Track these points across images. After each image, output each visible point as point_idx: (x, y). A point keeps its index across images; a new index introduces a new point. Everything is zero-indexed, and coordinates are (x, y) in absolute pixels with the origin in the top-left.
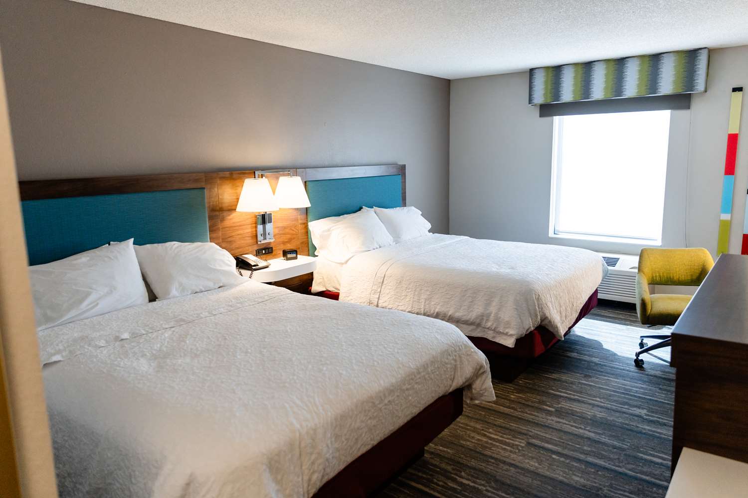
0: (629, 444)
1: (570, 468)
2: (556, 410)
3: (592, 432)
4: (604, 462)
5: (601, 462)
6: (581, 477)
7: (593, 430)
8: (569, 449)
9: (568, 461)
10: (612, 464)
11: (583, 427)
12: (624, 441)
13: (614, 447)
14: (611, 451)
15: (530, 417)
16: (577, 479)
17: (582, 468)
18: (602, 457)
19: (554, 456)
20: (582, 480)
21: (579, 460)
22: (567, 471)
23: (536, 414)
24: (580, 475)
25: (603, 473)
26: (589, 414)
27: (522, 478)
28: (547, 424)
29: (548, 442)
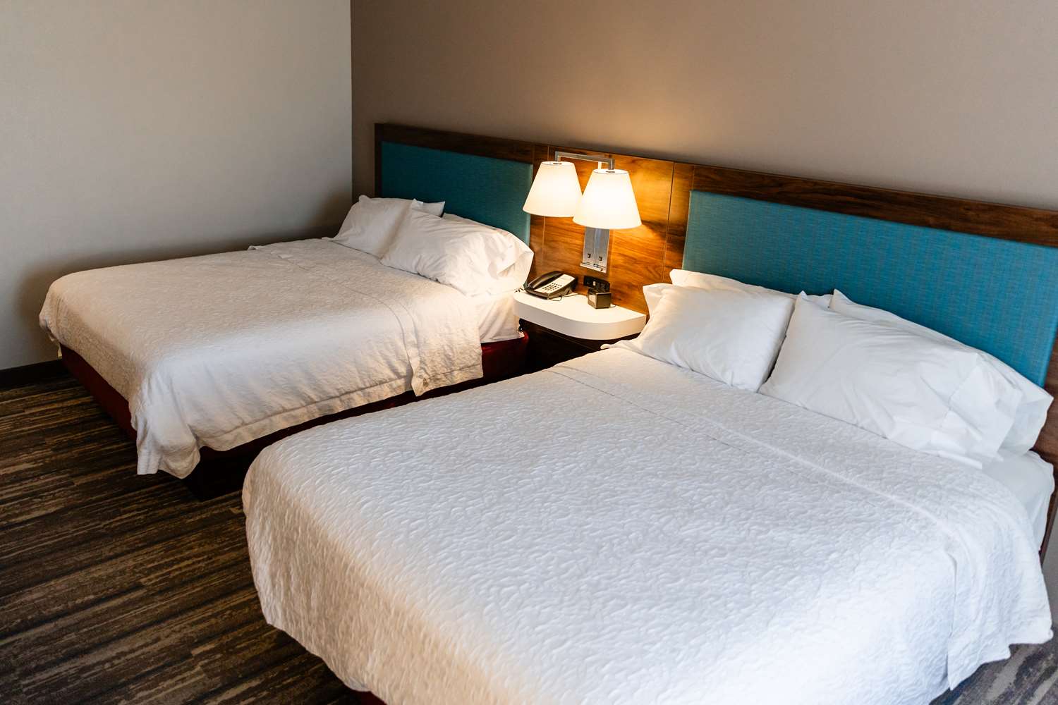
0: (25, 690)
1: (57, 600)
2: (189, 656)
3: (94, 665)
4: (28, 638)
5: (32, 633)
6: (33, 601)
7: (97, 669)
8: (88, 619)
9: (70, 604)
10: (16, 644)
11: (116, 662)
12: (36, 689)
13: (40, 669)
14: (38, 659)
15: (197, 615)
16: (35, 596)
17: (45, 610)
18: (40, 641)
19: (92, 597)
20: (28, 598)
21: (59, 616)
22: (56, 594)
23: (201, 626)
24: (36, 602)
25: (14, 624)
26: (141, 694)
27: (88, 555)
28: (163, 625)
29: (125, 605)
